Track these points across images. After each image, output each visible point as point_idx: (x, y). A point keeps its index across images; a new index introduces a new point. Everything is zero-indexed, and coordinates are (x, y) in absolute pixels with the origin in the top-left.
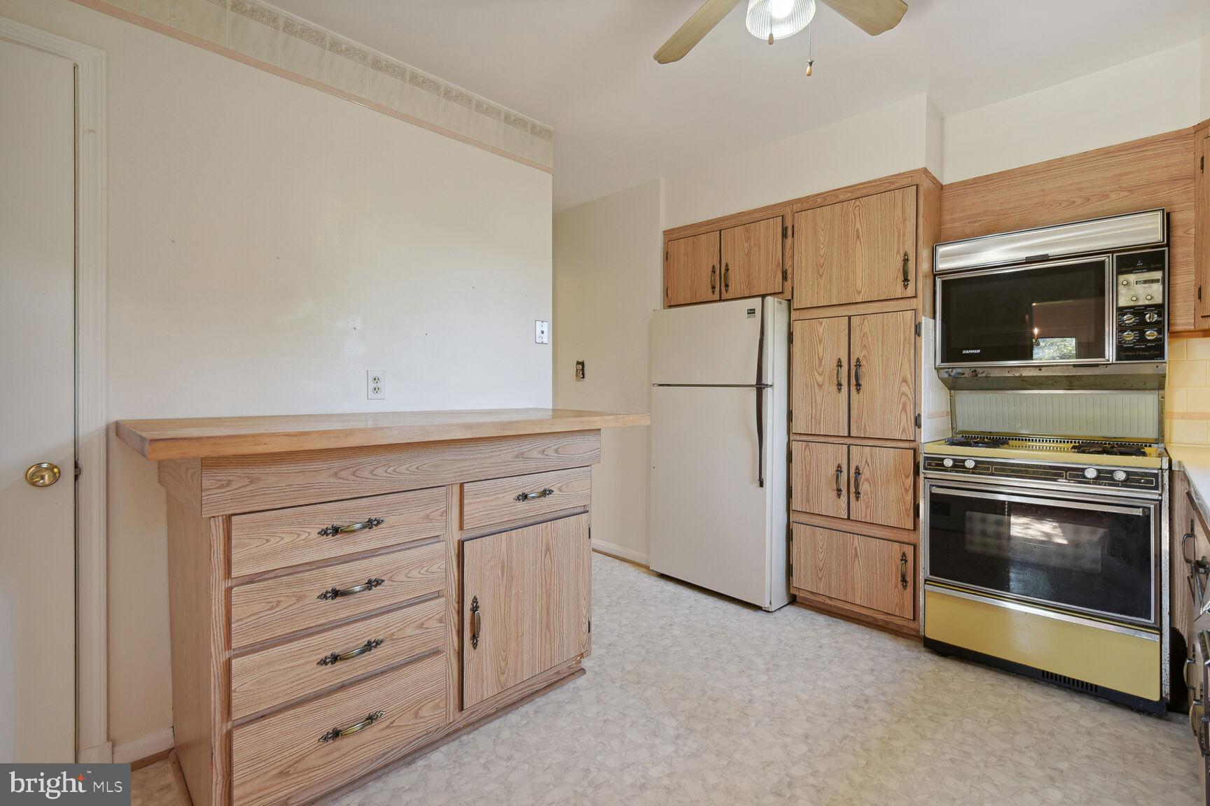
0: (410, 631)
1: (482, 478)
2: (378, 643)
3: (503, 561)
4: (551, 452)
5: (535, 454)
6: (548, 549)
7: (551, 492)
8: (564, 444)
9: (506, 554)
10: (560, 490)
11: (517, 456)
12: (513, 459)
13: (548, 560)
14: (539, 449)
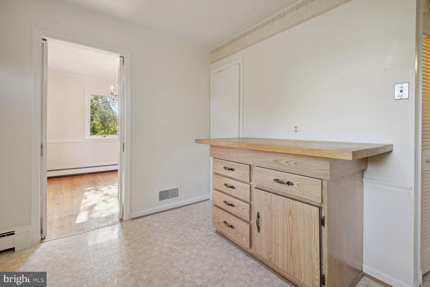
0: (240, 208)
1: (261, 166)
2: (234, 206)
3: (269, 205)
4: (292, 164)
5: (283, 162)
6: (290, 213)
7: (292, 184)
8: (301, 161)
9: (270, 203)
10: (298, 185)
11: (274, 161)
12: (273, 162)
13: (290, 219)
14: (286, 161)
